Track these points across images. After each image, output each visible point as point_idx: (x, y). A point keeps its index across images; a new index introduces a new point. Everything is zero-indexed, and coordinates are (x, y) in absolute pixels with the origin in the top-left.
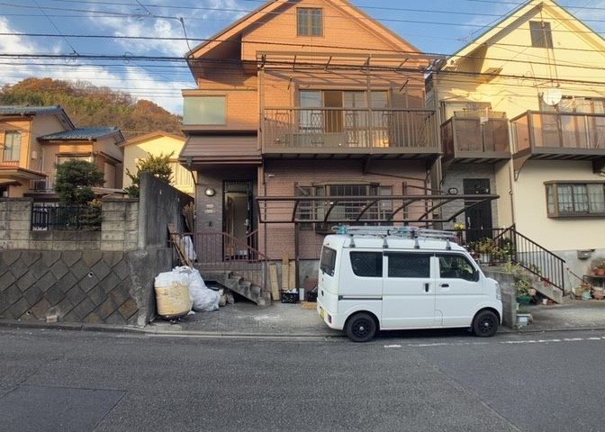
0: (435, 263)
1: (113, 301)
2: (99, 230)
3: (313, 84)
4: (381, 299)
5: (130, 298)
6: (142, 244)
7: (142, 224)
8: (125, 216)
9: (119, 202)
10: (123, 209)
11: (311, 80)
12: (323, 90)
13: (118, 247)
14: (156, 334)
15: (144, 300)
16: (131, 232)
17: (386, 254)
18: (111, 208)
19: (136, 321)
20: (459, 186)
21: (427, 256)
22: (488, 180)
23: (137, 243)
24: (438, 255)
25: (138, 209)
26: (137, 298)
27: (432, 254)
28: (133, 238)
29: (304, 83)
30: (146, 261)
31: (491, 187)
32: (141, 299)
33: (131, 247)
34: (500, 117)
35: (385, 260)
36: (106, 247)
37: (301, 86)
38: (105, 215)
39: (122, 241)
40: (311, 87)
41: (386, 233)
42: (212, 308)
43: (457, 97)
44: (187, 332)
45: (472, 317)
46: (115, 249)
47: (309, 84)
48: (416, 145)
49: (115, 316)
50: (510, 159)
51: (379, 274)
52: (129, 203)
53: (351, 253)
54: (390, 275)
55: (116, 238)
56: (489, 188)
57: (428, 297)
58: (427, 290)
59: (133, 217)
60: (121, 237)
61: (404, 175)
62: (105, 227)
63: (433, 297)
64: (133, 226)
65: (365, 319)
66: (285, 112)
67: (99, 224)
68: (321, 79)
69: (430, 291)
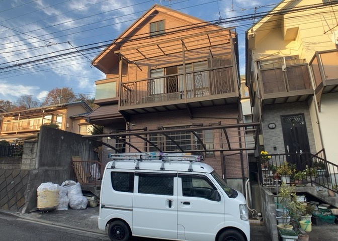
0: (178, 183)
1: (17, 198)
2: (21, 158)
3: (159, 65)
4: (132, 210)
5: (23, 196)
6: (37, 166)
7: (38, 155)
8: (32, 150)
9: (30, 143)
10: (31, 146)
11: (157, 63)
12: (165, 68)
13: (27, 168)
14: (23, 219)
15: (29, 198)
16: (34, 159)
17: (137, 174)
18: (27, 146)
19: (21, 210)
20: (277, 121)
21: (171, 176)
22: (303, 114)
23: (35, 166)
24: (180, 176)
25: (37, 146)
26: (26, 197)
27: (176, 175)
28: (34, 162)
29: (153, 66)
30: (36, 175)
31: (306, 120)
32: (27, 198)
33: (33, 167)
34: (301, 62)
35: (136, 179)
36: (23, 167)
37: (152, 68)
38: (24, 150)
39: (30, 164)
40: (158, 67)
41: (139, 158)
42: (79, 208)
43: (269, 56)
44: (51, 222)
45: (215, 235)
46: (26, 169)
47: (156, 65)
48: (218, 93)
49: (14, 207)
50: (313, 95)
51: (131, 190)
52: (34, 142)
53: (112, 173)
54: (140, 191)
55: (27, 163)
56: (304, 120)
57: (171, 213)
58: (170, 206)
59: (35, 151)
60: (29, 162)
61: (221, 117)
62: (24, 156)
63: (176, 213)
64: (34, 156)
65: (120, 225)
66: (132, 84)
67: (21, 155)
68: (164, 61)
69: (173, 207)
